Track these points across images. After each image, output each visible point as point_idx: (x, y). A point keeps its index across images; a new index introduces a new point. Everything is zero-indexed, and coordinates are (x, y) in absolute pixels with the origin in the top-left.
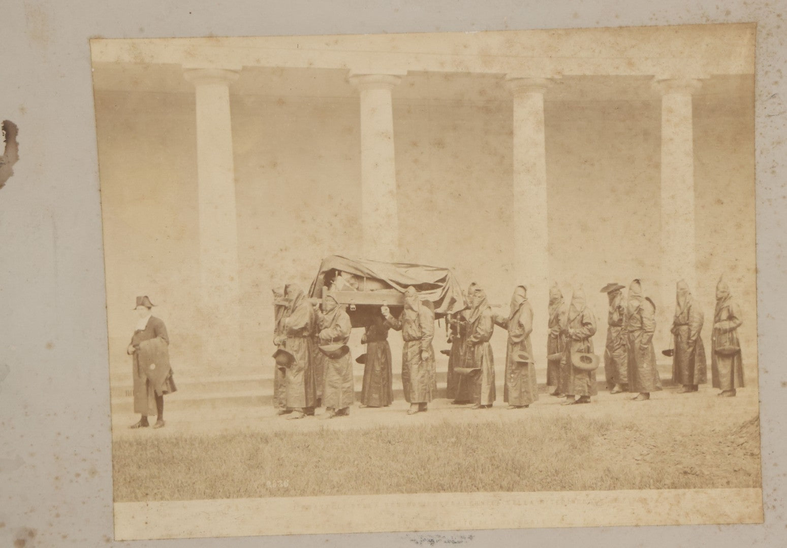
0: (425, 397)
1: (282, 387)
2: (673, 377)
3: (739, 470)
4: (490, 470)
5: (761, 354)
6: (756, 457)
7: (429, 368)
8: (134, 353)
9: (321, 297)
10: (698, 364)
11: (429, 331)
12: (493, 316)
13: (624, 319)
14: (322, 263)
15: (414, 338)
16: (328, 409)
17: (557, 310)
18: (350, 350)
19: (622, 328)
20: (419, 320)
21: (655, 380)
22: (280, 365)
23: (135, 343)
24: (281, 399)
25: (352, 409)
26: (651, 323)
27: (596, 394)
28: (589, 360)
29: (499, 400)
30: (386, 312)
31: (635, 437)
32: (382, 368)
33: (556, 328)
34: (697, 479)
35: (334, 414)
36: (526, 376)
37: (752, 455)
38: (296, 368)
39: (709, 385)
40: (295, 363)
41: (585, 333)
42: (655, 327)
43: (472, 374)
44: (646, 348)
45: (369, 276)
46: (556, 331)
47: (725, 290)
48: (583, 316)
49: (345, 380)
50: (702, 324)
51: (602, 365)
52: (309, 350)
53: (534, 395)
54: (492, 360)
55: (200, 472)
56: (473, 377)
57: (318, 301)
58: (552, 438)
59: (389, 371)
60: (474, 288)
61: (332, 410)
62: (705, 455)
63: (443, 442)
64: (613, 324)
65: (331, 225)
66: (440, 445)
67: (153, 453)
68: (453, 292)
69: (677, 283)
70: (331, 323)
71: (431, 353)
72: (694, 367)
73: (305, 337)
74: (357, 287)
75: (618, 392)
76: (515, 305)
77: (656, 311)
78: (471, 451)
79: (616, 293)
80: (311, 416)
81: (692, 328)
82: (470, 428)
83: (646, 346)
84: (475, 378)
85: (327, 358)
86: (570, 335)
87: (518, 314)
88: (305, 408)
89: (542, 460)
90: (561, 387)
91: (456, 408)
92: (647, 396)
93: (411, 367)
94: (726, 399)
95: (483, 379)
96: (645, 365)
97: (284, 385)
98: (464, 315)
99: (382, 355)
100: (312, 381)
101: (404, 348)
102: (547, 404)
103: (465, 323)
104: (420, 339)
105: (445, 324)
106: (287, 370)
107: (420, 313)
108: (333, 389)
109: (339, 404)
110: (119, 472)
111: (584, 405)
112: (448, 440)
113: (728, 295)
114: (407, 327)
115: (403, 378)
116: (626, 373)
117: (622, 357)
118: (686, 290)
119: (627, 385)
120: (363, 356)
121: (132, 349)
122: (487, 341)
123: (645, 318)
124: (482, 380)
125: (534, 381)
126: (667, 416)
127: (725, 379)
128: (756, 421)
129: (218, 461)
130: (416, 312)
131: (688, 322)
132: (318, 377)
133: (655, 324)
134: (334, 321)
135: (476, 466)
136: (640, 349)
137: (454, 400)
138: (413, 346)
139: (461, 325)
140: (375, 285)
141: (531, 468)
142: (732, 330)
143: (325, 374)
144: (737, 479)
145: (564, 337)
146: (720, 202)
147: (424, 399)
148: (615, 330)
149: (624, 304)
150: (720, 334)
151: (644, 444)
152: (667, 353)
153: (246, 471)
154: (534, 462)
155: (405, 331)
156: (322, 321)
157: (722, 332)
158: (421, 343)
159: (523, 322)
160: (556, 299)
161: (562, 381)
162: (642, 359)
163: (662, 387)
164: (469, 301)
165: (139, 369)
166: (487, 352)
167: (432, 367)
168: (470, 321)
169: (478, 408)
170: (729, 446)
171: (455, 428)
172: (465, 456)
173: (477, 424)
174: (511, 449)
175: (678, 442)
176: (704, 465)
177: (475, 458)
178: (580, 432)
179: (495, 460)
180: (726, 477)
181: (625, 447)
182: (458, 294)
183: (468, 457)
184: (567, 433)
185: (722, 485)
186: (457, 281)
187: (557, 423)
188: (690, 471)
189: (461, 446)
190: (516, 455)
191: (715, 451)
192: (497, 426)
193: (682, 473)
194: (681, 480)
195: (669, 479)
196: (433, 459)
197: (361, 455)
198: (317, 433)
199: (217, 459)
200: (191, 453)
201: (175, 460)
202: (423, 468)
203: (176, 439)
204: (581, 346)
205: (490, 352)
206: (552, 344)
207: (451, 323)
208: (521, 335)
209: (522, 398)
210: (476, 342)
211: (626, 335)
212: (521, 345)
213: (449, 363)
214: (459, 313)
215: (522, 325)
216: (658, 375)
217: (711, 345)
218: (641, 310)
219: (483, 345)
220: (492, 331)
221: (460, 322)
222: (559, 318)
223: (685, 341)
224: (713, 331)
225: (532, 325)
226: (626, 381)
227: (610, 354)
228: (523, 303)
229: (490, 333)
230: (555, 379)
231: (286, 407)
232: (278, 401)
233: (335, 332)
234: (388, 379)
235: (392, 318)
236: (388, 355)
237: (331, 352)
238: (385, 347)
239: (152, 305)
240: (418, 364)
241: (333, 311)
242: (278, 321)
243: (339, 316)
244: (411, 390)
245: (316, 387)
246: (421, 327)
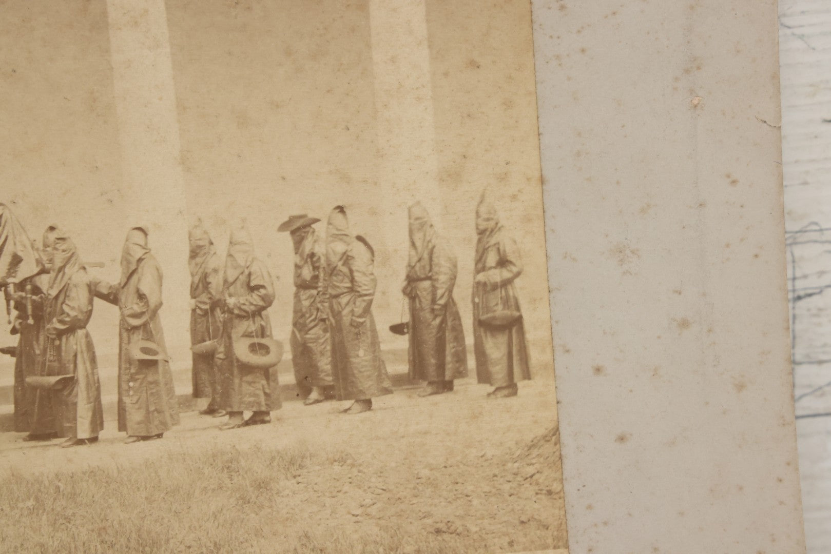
2: (409, 369)
3: (529, 520)
5: (557, 322)
6: (556, 496)
10: (451, 345)
12: (90, 282)
13: (322, 275)
17: (203, 265)
19: (319, 292)
21: (379, 376)
26: (368, 279)
27: (280, 407)
28: (265, 349)
29: (110, 426)
31: (349, 476)
33: (204, 297)
36: (156, 383)
37: (550, 493)
39: (472, 379)
41: (255, 303)
42: (375, 286)
43: (60, 387)
44: (362, 323)
46: (204, 303)
47: (492, 216)
48: (250, 274)
50: (455, 277)
51: (288, 356)
53: (171, 416)
54: (93, 360)
56: (60, 391)
58: (206, 488)
60: (52, 236)
62: (469, 498)
63: (12, 508)
64: (302, 285)
66: (6, 515)
68: (15, 244)
69: (409, 210)
72: (444, 350)
75: (317, 401)
76: (129, 262)
78: (64, 521)
79: (305, 232)
81: (438, 285)
82: (60, 480)
83: (361, 320)
84: (66, 393)
86: (229, 308)
87: (135, 277)
89: (190, 527)
90: (219, 399)
91: (32, 447)
92: (368, 404)
94: (501, 401)
95: (80, 394)
96: (361, 353)
98: (38, 284)
102: (194, 430)
103: (41, 297)
105: (4, 302)
111: (259, 427)
112: (21, 505)
113: (497, 224)
116: (329, 367)
117: (322, 341)
118: (425, 220)
119: (332, 387)
122: (84, 327)
123: (358, 271)
124: (77, 395)
125: (170, 391)
126: (403, 437)
127: (498, 368)
128: (554, 435)
131: (430, 274)
133: (374, 281)
135: (73, 546)
136: (351, 325)
137: (27, 433)
139: (34, 301)
141: (171, 541)
142: (506, 283)
144: (525, 535)
145: (218, 312)
146: (474, 65)
148: (308, 295)
149: (320, 250)
150: (485, 292)
151: (366, 488)
152: (397, 329)
154: (177, 531)
157: (489, 288)
159: (144, 289)
160: (200, 247)
161: (219, 388)
162: (356, 342)
163: (393, 389)
164: (45, 258)
166: (84, 348)
168: (49, 294)
169: (73, 444)
170: (511, 480)
171: (32, 483)
172: (53, 531)
173: (73, 473)
174: (135, 512)
175: (423, 480)
176: (469, 515)
177: (71, 533)
178: (255, 474)
179: (107, 533)
180: (507, 534)
181: (334, 494)
182: (25, 246)
183: (58, 531)
184: (233, 477)
185: (501, 548)
186: (20, 225)
187: (214, 461)
188: (446, 527)
189: (44, 514)
190: (143, 521)
191: (488, 491)
192: (108, 474)
193: (433, 531)
194: (432, 545)
195: (411, 544)
204: (249, 326)
205: (90, 346)
206: (199, 326)
207: (15, 298)
208: (143, 313)
209: (150, 423)
210: (62, 330)
211: (326, 302)
212: (144, 331)
213: (16, 368)
214: (29, 280)
215: (144, 295)
216: (385, 368)
217: (472, 312)
218: (349, 258)
219: (76, 334)
220: (90, 308)
221: (31, 297)
222: (209, 280)
223: (428, 307)
224: (474, 287)
225: (161, 295)
226: (331, 382)
227: (301, 337)
228: (143, 257)
229: (86, 312)
230: (207, 385)
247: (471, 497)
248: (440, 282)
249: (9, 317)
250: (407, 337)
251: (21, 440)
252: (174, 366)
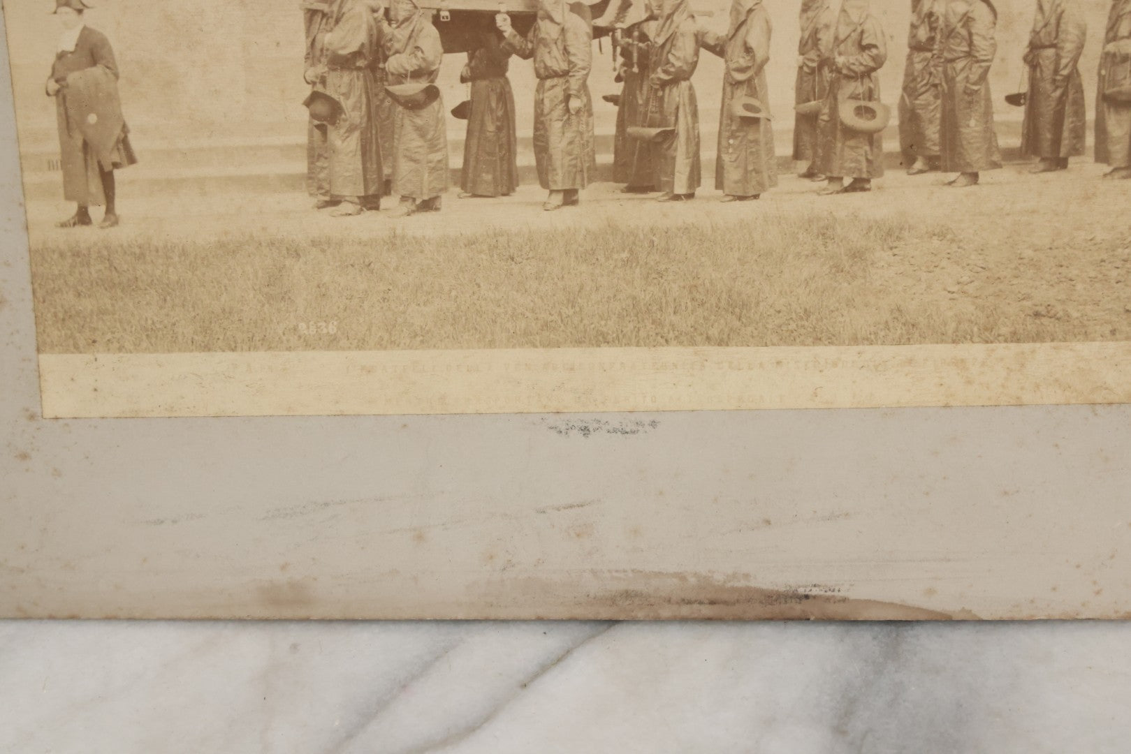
0: (574, 179)
1: (322, 159)
2: (1022, 144)
4: (690, 309)
7: (583, 128)
8: (57, 92)
10: (1070, 120)
11: (583, 60)
12: (698, 32)
13: (938, 37)
15: (555, 72)
16: (404, 198)
17: (815, 20)
18: (441, 94)
19: (933, 55)
20: (564, 40)
21: (989, 149)
22: (317, 120)
23: (58, 75)
24: (319, 180)
25: (445, 199)
26: (988, 44)
27: (881, 175)
28: (870, 113)
29: (707, 184)
30: (504, 23)
31: (949, 251)
32: (497, 126)
33: (813, 54)
34: (1057, 325)
35: (414, 208)
36: (756, 142)
38: (344, 126)
40: (343, 116)
41: (865, 63)
42: (995, 51)
43: (660, 140)
44: (977, 91)
46: (813, 61)
49: (433, 147)
50: (1083, 46)
51: (894, 121)
52: (367, 93)
53: (769, 177)
54: (695, 114)
55: (184, 305)
56: (660, 144)
57: (382, 3)
58: (799, 253)
59: (511, 132)
61: (411, 201)
62: (1073, 282)
63: (607, 259)
64: (917, 47)
66: (601, 265)
67: (100, 270)
70: (407, 44)
71: (585, 100)
72: (1062, 125)
73: (359, 69)
75: (921, 172)
76: (738, 13)
77: (999, 22)
78: (657, 276)
80: (373, 211)
81: (1063, 54)
82: (654, 235)
83: (975, 88)
84: (665, 146)
85: (400, 108)
86: (837, 68)
87: (743, 30)
88: (362, 197)
89: (781, 292)
90: (819, 163)
91: (630, 199)
93: (550, 125)
94: (1118, 183)
95: (679, 149)
96: (972, 123)
97: (326, 155)
98: (646, 30)
99: (497, 104)
100: (374, 148)
101: (537, 91)
102: (792, 192)
103: (648, 45)
104: (565, 74)
105: (611, 48)
106: (330, 127)
107: (566, 27)
108: (412, 164)
109: (422, 189)
110: (44, 302)
111: (859, 194)
112: (615, 256)
114: (542, 52)
115: (535, 146)
116: (937, 136)
119: (938, 158)
120: (464, 105)
121: (53, 86)
122: (688, 79)
123: (978, 34)
124: (676, 150)
125: (770, 151)
126: (1008, 214)
127: (1118, 147)
129: (214, 287)
130: (558, 24)
131: (1055, 42)
132: (385, 142)
133: (994, 46)
134: (412, 40)
135: (664, 301)
136: (965, 92)
137: (625, 185)
138: (553, 87)
139: (640, 49)
141: (761, 304)
143: (396, 136)
145: (826, 70)
147: (574, 184)
148: (922, 57)
149: (939, 9)
150: (1114, 64)
151: (965, 265)
152: (1013, 100)
153: (263, 305)
154: (767, 295)
155: (538, 59)
156: (391, 40)
157: (1118, 59)
158: (567, 81)
159: (752, 42)
161: (820, 151)
162: (968, 111)
163: (1003, 163)
164: (654, 4)
165: (68, 123)
166: (687, 101)
167: (587, 124)
168: (656, 42)
169: (669, 199)
170: (1119, 266)
171: (627, 236)
172: (645, 284)
173: (668, 228)
174: (727, 273)
175: (1025, 261)
176: (1071, 300)
177: (663, 288)
178: (851, 243)
179: (698, 291)
180: (1109, 322)
181: (931, 269)
183: (650, 285)
184: (828, 244)
185: (1102, 336)
187: (810, 226)
188: (1046, 310)
189: (639, 267)
190: (735, 282)
191: (1093, 276)
192: (703, 232)
193: (1032, 314)
194: (1029, 327)
195: (1007, 326)
196: (588, 289)
197: (462, 279)
198: (385, 242)
199: (212, 282)
200: (167, 271)
201: (140, 284)
202: (570, 305)
203: (140, 248)
204: (856, 87)
205: (692, 99)
206: (805, 85)
207: (621, 45)
208: (748, 68)
209: (748, 183)
210: (666, 80)
211: (940, 66)
212: (748, 87)
213: (618, 118)
214: (636, 26)
215: (751, 48)
216: (996, 140)
217: (1096, 85)
218: (970, 20)
219: (679, 86)
220: (695, 59)
221: (637, 45)
222: (819, 36)
223: (1049, 77)
224: (1101, 58)
225: (768, 49)
226: (936, 151)
227: (910, 102)
228: (754, 8)
229: (691, 63)
230: (808, 148)
231: (329, 194)
232: (315, 184)
233: (414, 61)
234: (509, 147)
235: (515, 36)
236: (508, 102)
237: (407, 96)
238: (503, 88)
239: (84, 5)
240: (562, 120)
241: (409, 21)
242: (310, 39)
243: (421, 31)
244: (550, 168)
245: (382, 159)
246: (568, 53)
247: (1074, 282)
248: (1065, 50)
250: (1022, 109)
251: (619, 192)
252: (776, 126)
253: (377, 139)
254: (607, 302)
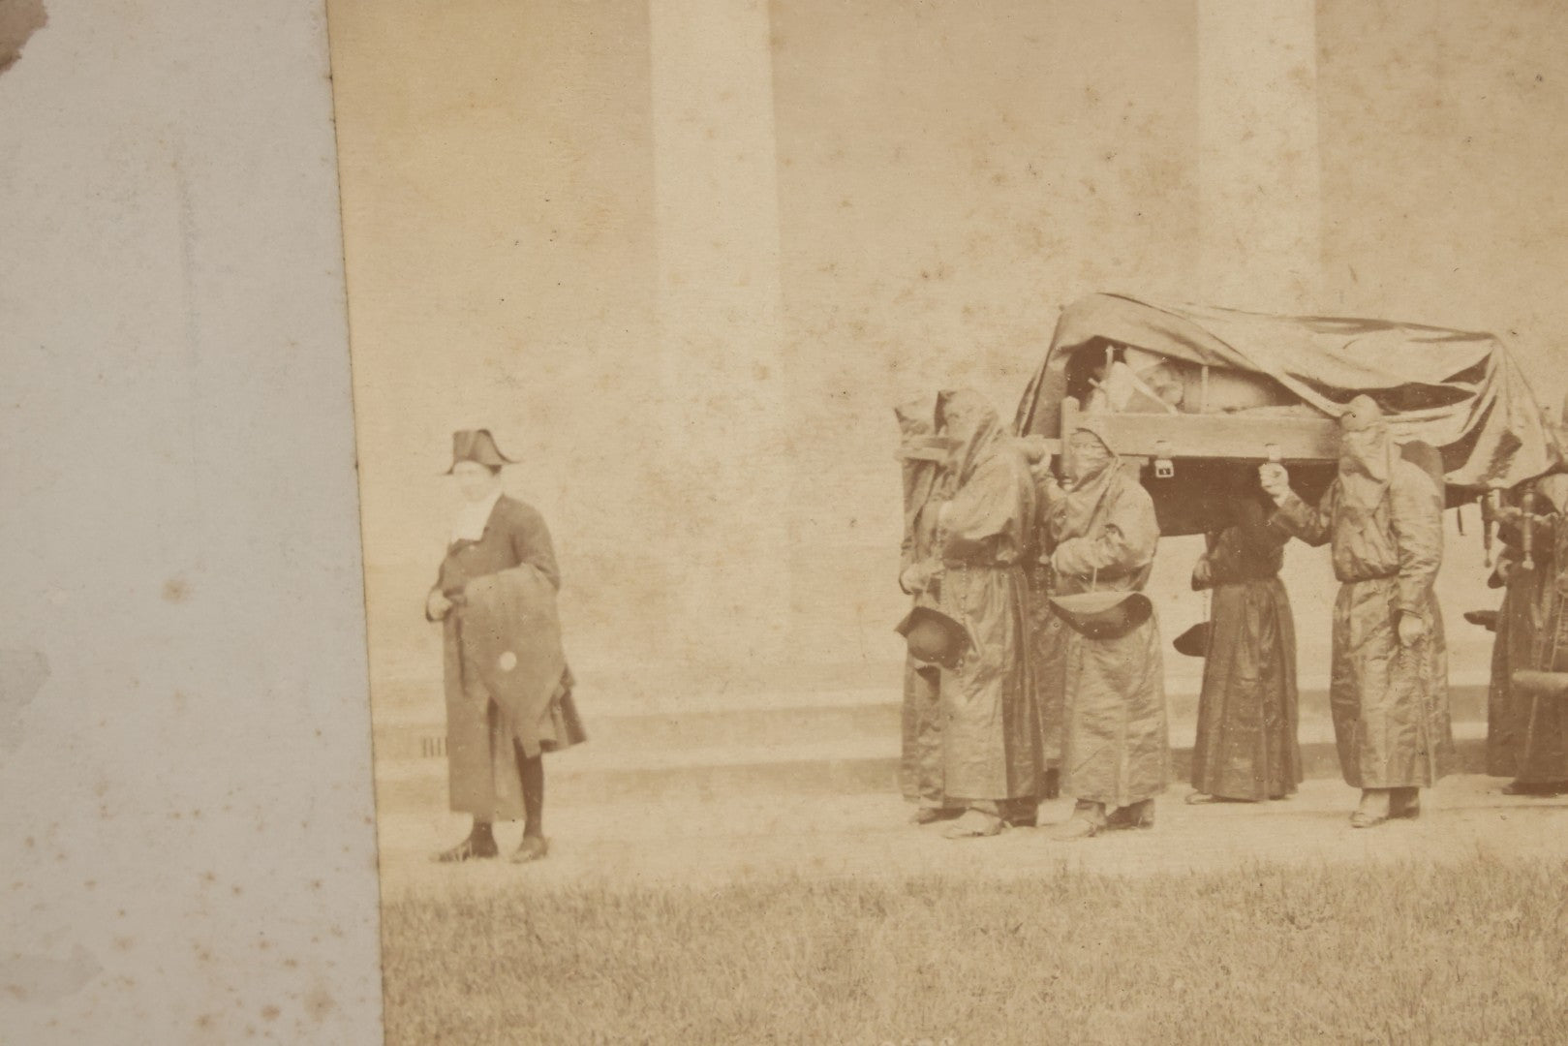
0: (1410, 770)
1: (930, 731)
7: (1426, 672)
8: (447, 615)
9: (1056, 432)
11: (1427, 547)
14: (1060, 319)
15: (1372, 568)
16: (1083, 804)
18: (1154, 611)
20: (1390, 511)
22: (924, 659)
23: (449, 583)
24: (924, 770)
25: (1163, 808)
30: (1275, 482)
32: (1261, 669)
35: (1101, 822)
38: (973, 669)
40: (971, 652)
45: (1220, 363)
49: (1139, 707)
52: (1016, 609)
55: (664, 1008)
57: (1048, 448)
59: (1288, 680)
61: (1095, 808)
63: (1478, 921)
65: (1092, 190)
66: (1466, 932)
67: (510, 942)
68: (1509, 414)
70: (1092, 521)
71: (1430, 620)
73: (1002, 566)
74: (1177, 399)
80: (1025, 828)
85: (1078, 637)
88: (1005, 801)
91: (1518, 807)
93: (1363, 667)
97: (936, 724)
98: (1548, 492)
99: (1262, 627)
100: (1027, 712)
101: (1339, 604)
103: (1552, 519)
104: (1392, 572)
105: (1480, 524)
106: (945, 673)
107: (1392, 488)
108: (1099, 740)
109: (1116, 787)
110: (402, 1003)
112: (1494, 916)
114: (1348, 532)
115: (1334, 706)
120: (1197, 631)
121: (439, 603)
129: (722, 972)
130: (1380, 482)
132: (1049, 699)
134: (1102, 514)
137: (1511, 780)
138: (1368, 596)
139: (1537, 526)
140: (1240, 393)
143: (1069, 689)
147: (1409, 778)
153: (814, 1008)
155: (1340, 546)
156: (1062, 513)
158: (1396, 586)
165: (463, 670)
167: (1435, 666)
171: (1517, 877)
172: (1556, 972)
182: (1528, 419)
186: (1522, 376)
189: (1540, 937)
196: (1442, 979)
197: (1195, 959)
198: (1045, 886)
199: (720, 964)
200: (635, 944)
201: (583, 966)
202: (1407, 1010)
203: (586, 898)
207: (1500, 518)
213: (1495, 653)
214: (1529, 485)
221: (1532, 518)
231: (941, 796)
232: (915, 778)
233: (1105, 551)
234: (1283, 707)
235: (1298, 503)
236: (1282, 626)
237: (1089, 615)
238: (1272, 598)
239: (503, 458)
240: (1385, 658)
241: (1098, 479)
242: (913, 514)
243: (1118, 497)
244: (1363, 747)
245: (1042, 731)
246: (1398, 534)
249: (1488, 554)
251: (1498, 793)
253: (1032, 694)
254: (1480, 1004)
